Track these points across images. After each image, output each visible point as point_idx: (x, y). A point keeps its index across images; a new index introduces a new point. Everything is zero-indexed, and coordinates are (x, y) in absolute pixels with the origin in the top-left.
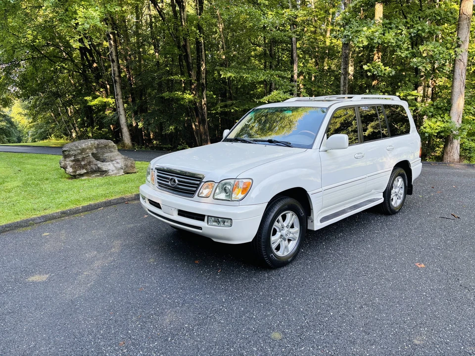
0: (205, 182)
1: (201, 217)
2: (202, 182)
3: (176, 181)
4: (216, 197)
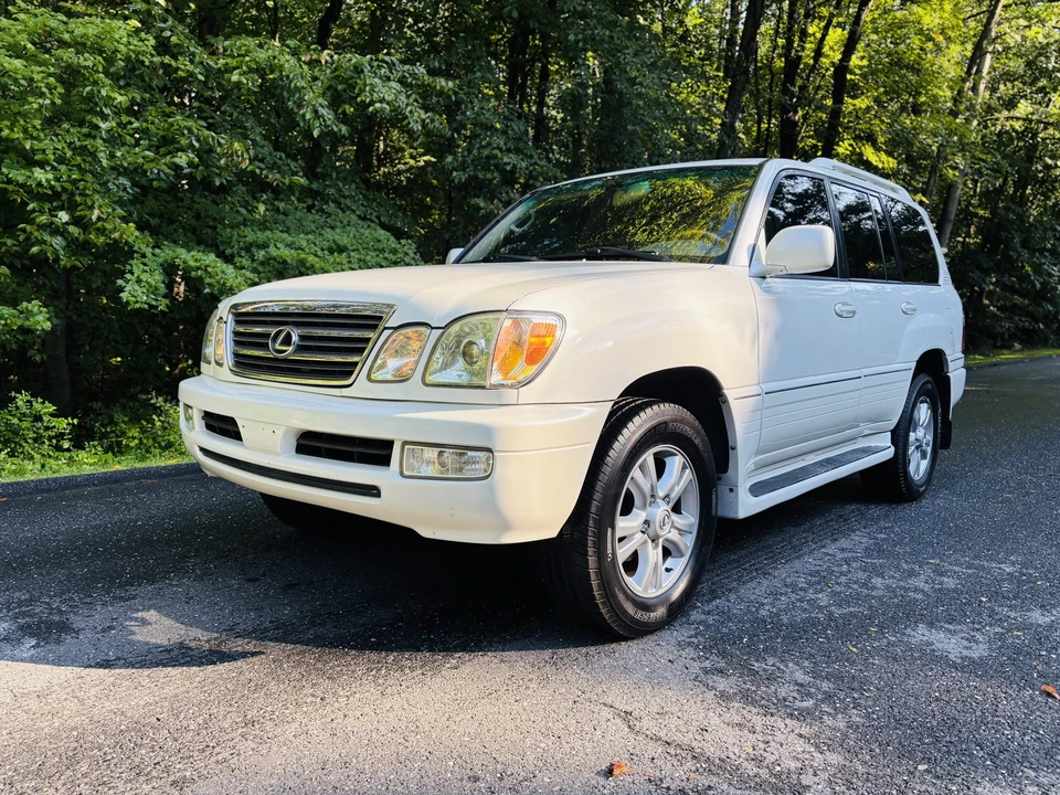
0: (396, 329)
1: (375, 452)
2: (385, 328)
3: (295, 338)
4: (429, 379)
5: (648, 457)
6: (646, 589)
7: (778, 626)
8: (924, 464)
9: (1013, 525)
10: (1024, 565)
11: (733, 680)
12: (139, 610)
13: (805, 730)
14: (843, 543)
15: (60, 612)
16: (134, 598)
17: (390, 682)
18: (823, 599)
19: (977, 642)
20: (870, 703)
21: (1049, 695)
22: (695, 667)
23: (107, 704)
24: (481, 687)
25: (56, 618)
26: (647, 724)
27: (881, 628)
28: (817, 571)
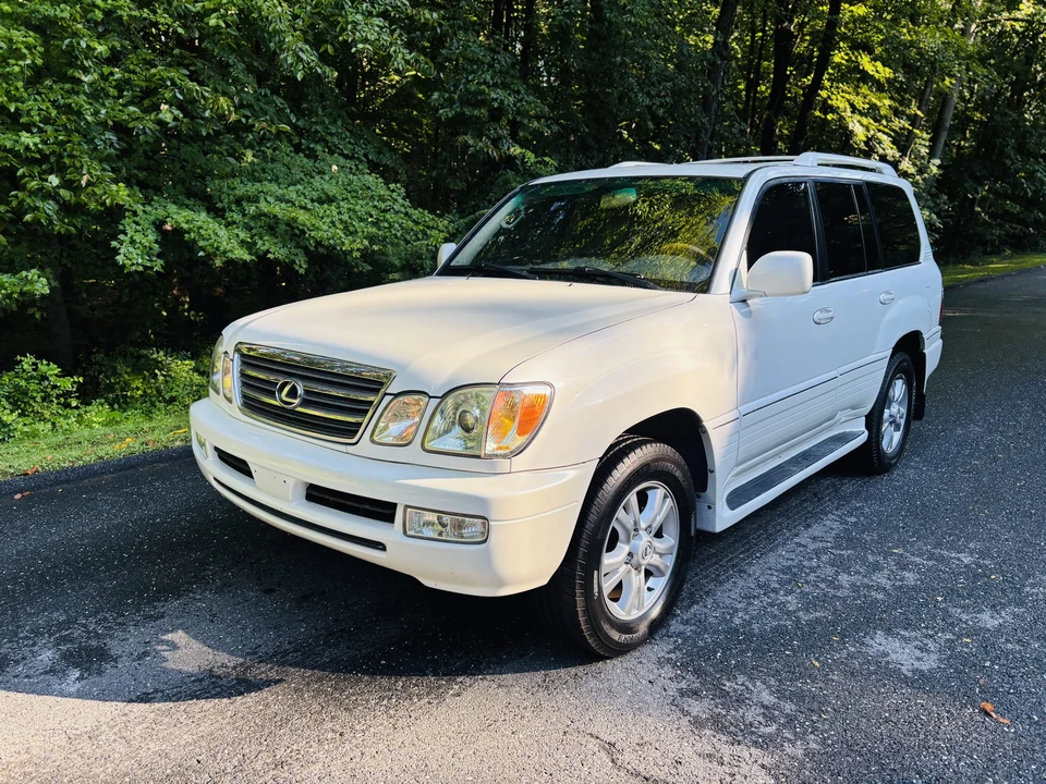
0: (396, 395)
2: (386, 394)
3: (300, 391)
5: (632, 498)
6: (629, 613)
7: (749, 637)
8: (897, 436)
9: (976, 502)
10: (983, 554)
11: (706, 702)
12: (168, 631)
13: (767, 761)
14: (817, 530)
15: (98, 636)
16: (163, 617)
17: (401, 713)
18: (792, 602)
19: (928, 651)
20: (826, 727)
21: (987, 714)
22: (673, 688)
23: (151, 745)
24: (481, 716)
25: (94, 643)
26: (628, 757)
27: (843, 636)
28: (789, 568)
